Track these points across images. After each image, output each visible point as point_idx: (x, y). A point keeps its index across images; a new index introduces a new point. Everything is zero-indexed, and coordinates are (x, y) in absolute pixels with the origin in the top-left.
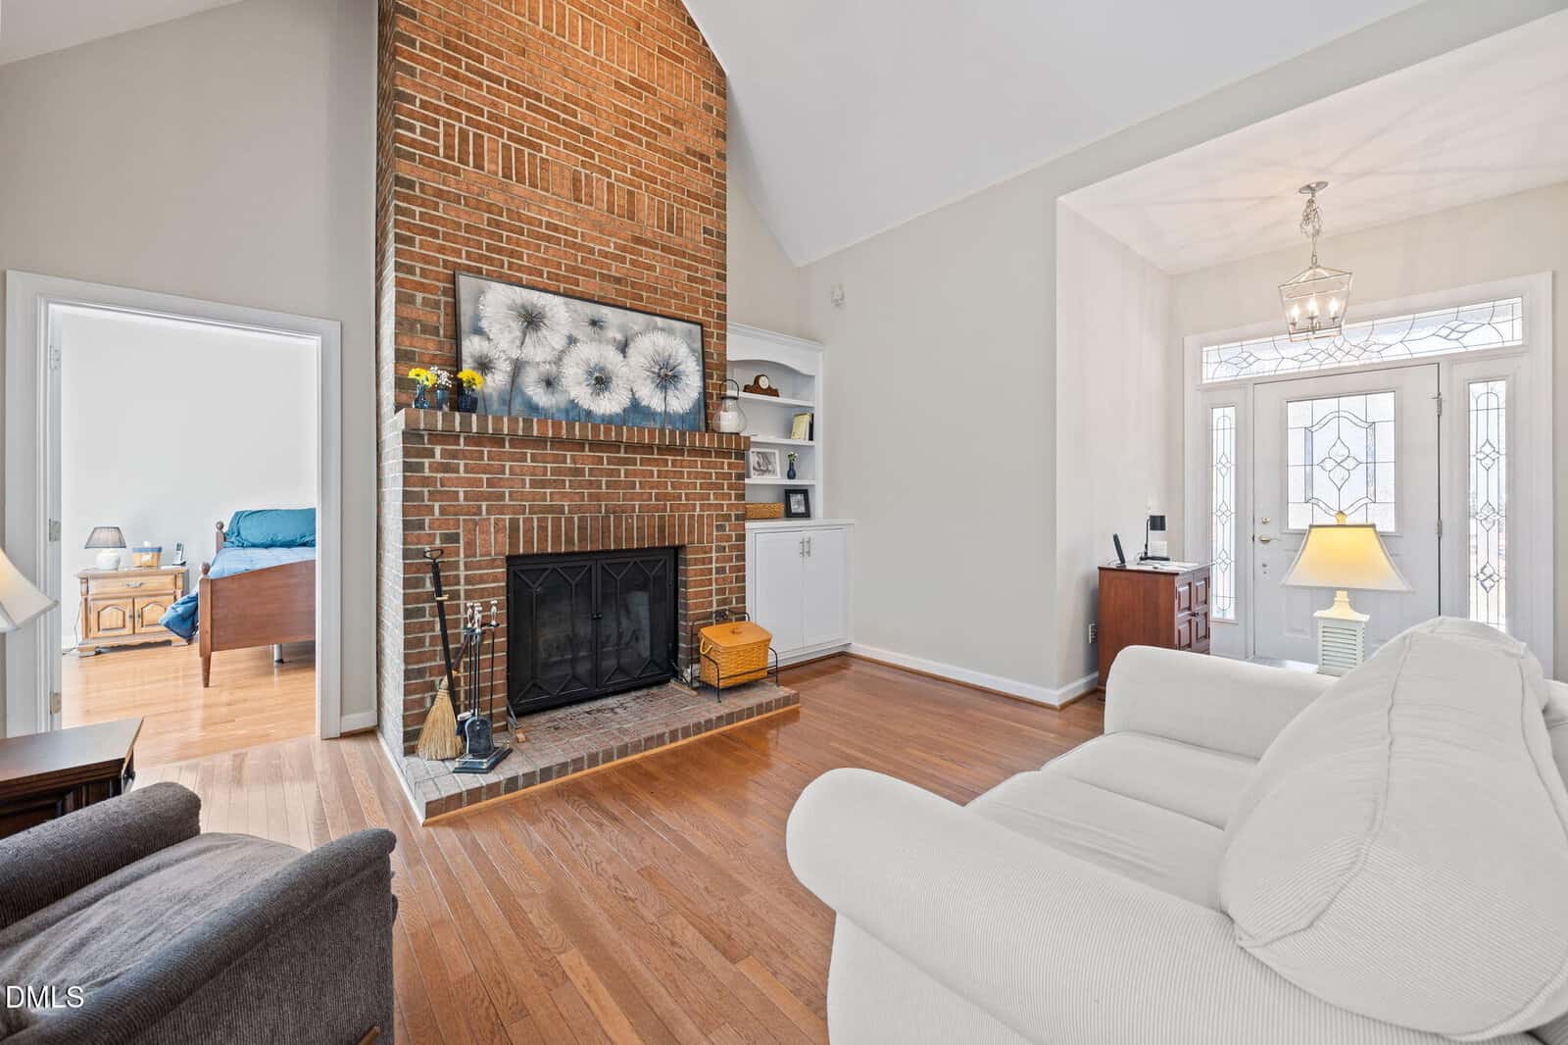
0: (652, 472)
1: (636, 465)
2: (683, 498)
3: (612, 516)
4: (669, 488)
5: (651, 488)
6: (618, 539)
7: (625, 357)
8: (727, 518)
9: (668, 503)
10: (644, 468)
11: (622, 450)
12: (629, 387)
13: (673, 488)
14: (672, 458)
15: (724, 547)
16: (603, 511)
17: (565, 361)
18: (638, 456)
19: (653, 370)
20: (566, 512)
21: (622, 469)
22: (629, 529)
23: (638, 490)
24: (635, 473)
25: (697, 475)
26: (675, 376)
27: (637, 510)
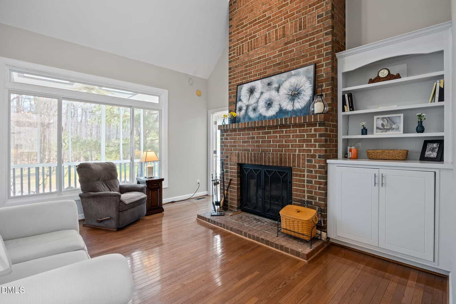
0: (277, 136)
1: (271, 134)
2: (290, 146)
3: (263, 153)
4: (284, 142)
5: (277, 142)
6: (265, 162)
7: (278, 93)
8: (314, 156)
9: (283, 149)
10: (274, 135)
11: (267, 129)
12: (279, 104)
13: (286, 142)
14: (285, 130)
15: (312, 171)
16: (261, 151)
17: (259, 101)
18: (272, 131)
19: (289, 94)
20: (250, 151)
21: (266, 136)
22: (269, 158)
23: (272, 143)
24: (271, 137)
25: (297, 136)
26: (298, 93)
27: (271, 151)
